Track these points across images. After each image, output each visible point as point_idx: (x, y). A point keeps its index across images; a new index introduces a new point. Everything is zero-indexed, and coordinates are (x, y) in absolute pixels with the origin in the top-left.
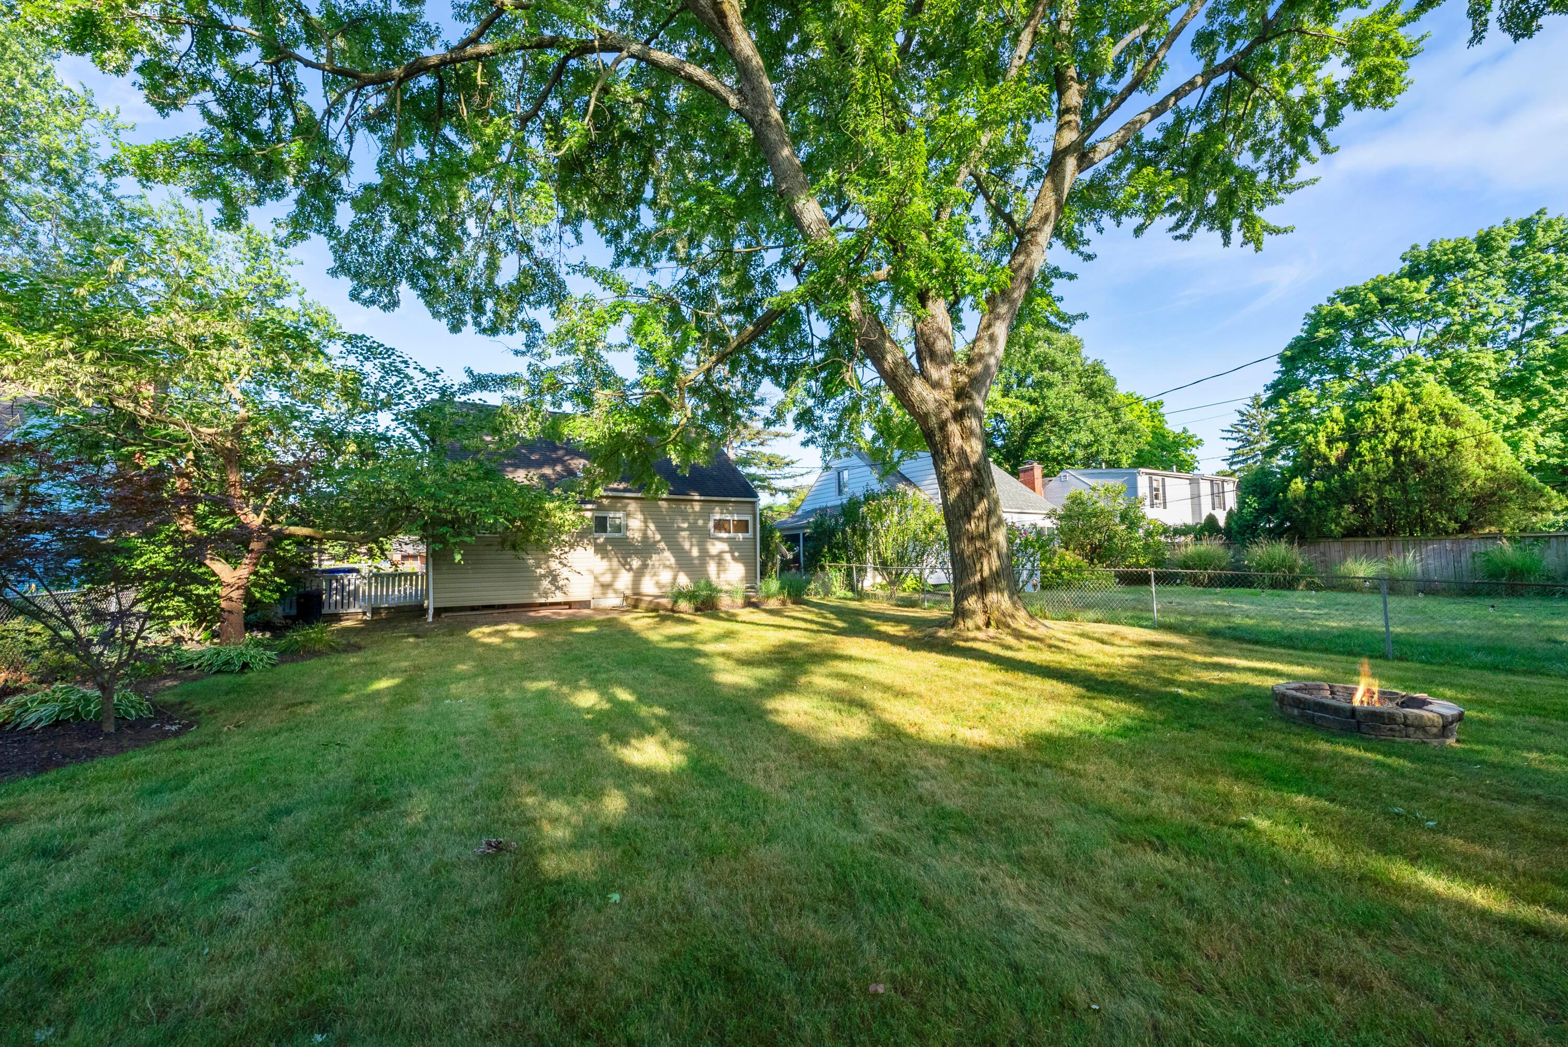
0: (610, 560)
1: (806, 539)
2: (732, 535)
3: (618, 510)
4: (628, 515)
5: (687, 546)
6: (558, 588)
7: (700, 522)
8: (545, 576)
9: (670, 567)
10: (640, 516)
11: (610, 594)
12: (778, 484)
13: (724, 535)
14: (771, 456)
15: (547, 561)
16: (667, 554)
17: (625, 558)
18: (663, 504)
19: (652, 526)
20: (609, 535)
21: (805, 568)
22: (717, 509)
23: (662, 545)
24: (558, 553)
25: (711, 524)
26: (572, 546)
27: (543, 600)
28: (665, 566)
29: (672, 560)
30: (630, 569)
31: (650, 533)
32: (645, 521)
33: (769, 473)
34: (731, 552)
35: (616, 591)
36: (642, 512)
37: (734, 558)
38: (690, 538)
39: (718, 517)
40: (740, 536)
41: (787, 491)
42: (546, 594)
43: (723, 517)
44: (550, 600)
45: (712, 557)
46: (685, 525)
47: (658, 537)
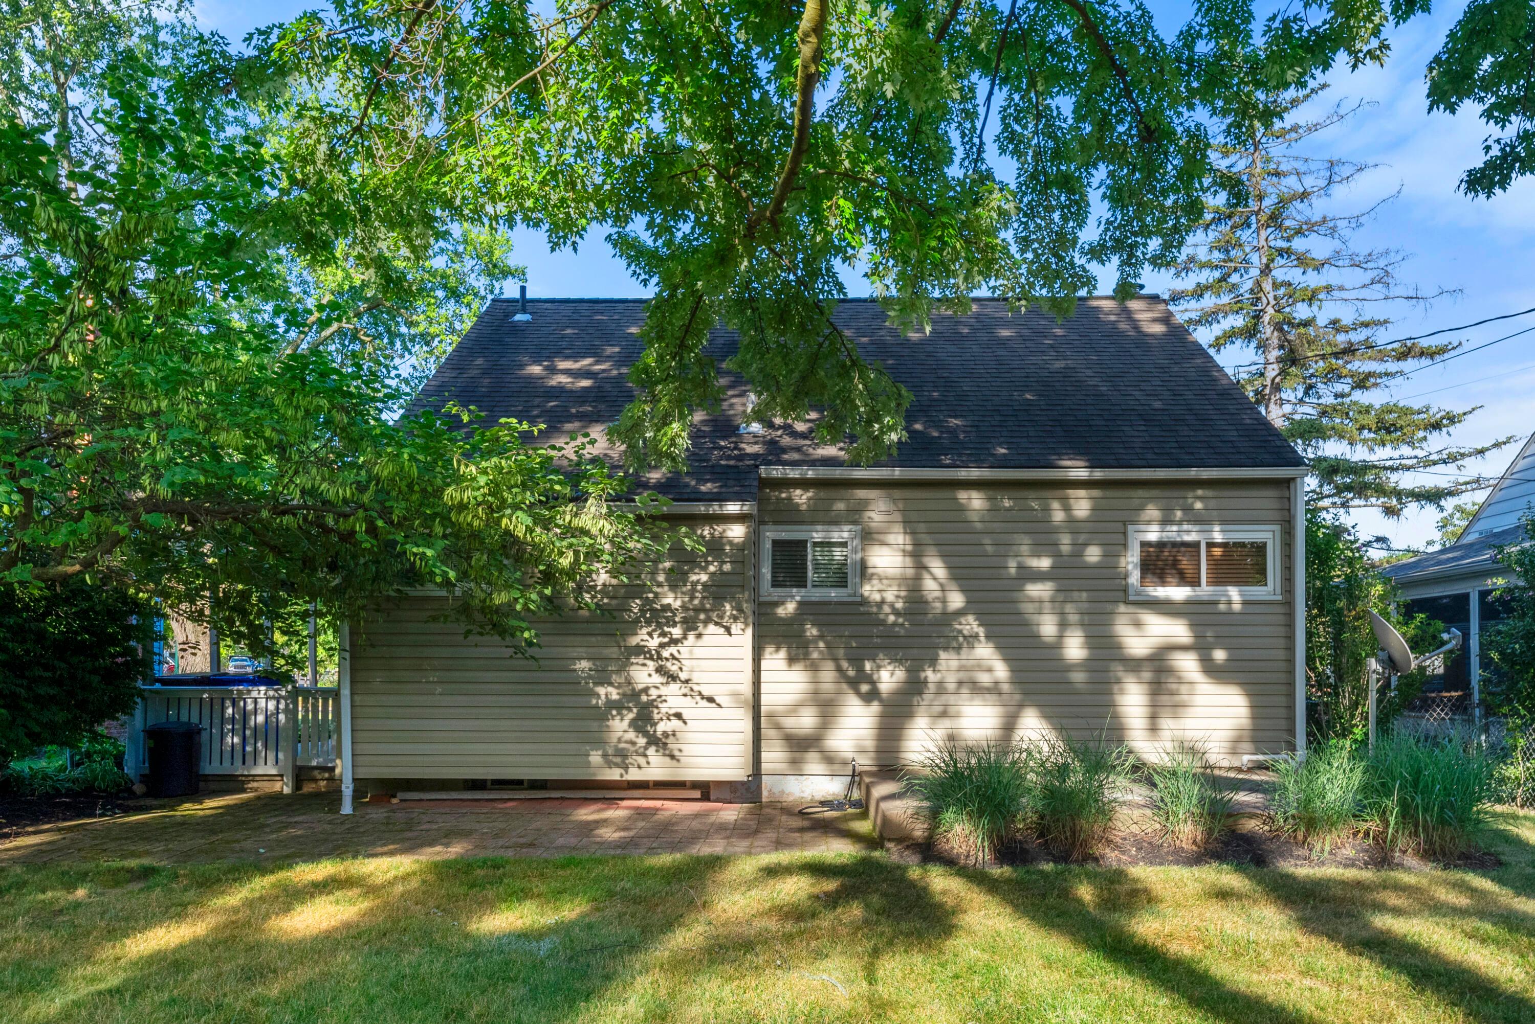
0: (814, 668)
1: (1490, 611)
2: (1205, 590)
3: (835, 522)
4: (868, 537)
5: (1048, 628)
6: (653, 741)
7: (1093, 554)
8: (618, 706)
9: (994, 689)
10: (898, 538)
11: (814, 765)
12: (1407, 481)
13: (1178, 593)
14: (1388, 409)
15: (624, 665)
16: (985, 651)
17: (857, 661)
18: (976, 501)
19: (938, 568)
20: (816, 594)
21: (1489, 710)
22: (1152, 512)
23: (970, 624)
24: (653, 643)
25: (1131, 561)
26: (690, 625)
27: (614, 774)
28: (976, 689)
29: (1001, 671)
30: (872, 696)
31: (930, 585)
32: (916, 555)
33: (1383, 454)
34: (1201, 647)
35: (829, 759)
36: (909, 526)
37: (1211, 670)
38: (1058, 603)
39: (1153, 534)
40: (1234, 593)
41: (1433, 496)
42: (622, 757)
43: (1172, 533)
44: (634, 775)
45: (1134, 665)
46: (1045, 563)
47: (956, 600)
